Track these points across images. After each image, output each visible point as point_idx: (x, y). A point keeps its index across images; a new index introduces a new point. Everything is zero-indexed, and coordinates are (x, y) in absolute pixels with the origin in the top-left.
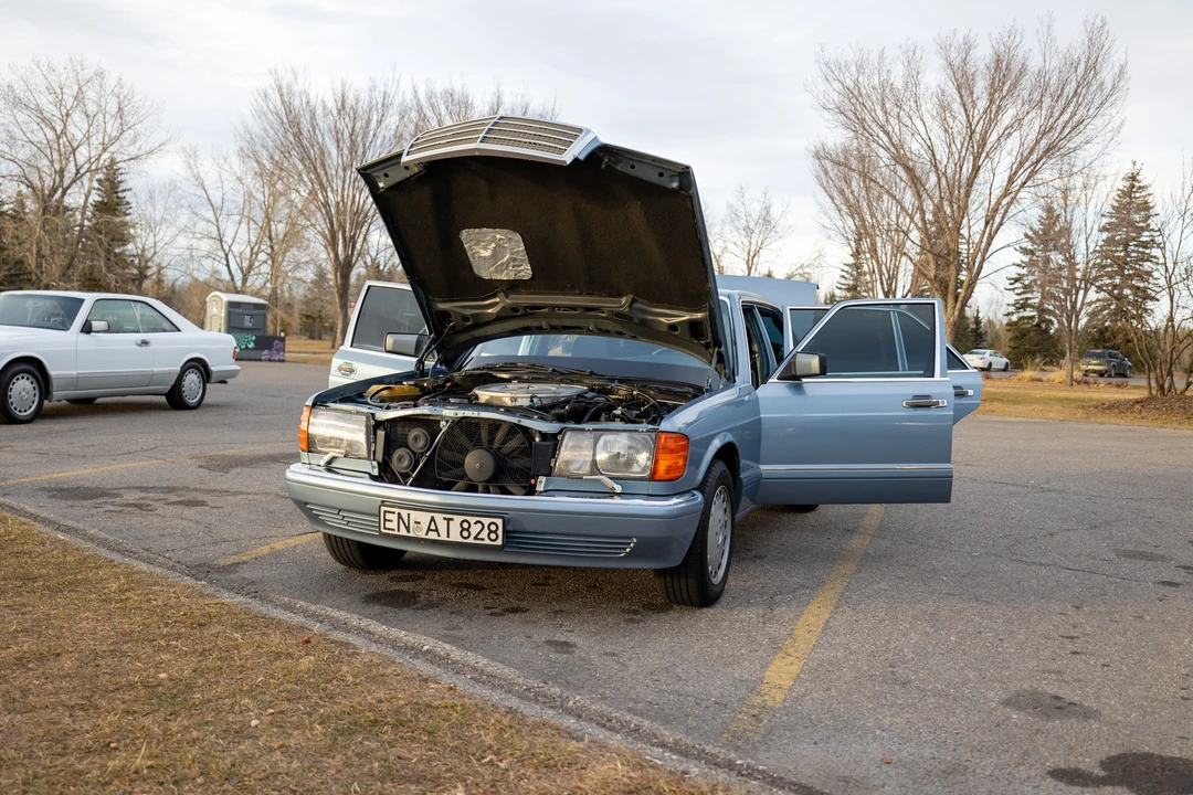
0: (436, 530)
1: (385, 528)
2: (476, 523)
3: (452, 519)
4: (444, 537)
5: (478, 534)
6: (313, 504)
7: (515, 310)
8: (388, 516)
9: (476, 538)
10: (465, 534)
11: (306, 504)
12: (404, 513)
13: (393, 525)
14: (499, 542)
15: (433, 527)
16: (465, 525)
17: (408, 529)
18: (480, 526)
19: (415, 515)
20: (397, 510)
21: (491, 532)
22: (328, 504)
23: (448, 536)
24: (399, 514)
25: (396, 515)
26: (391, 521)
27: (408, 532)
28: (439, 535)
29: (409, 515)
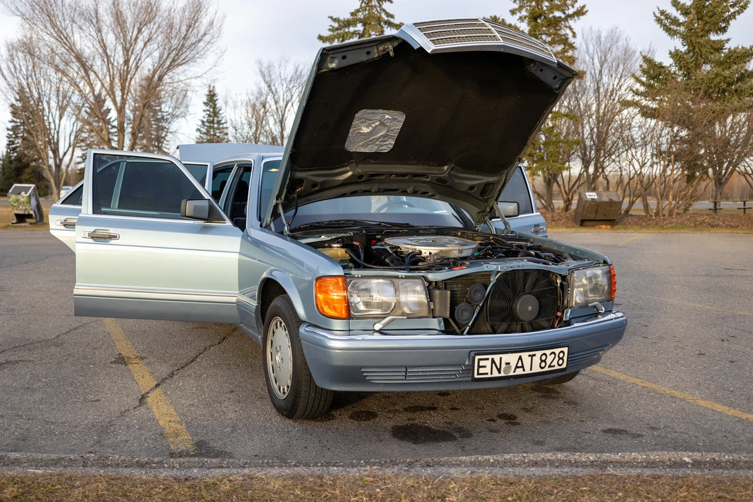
0: (522, 367)
1: (478, 374)
2: (550, 354)
3: (534, 355)
4: (528, 371)
5: (552, 362)
6: (366, 367)
7: (360, 177)
8: (482, 363)
9: (550, 366)
10: (543, 364)
11: (362, 367)
12: (497, 358)
13: (488, 370)
14: (564, 366)
15: (520, 364)
16: (544, 358)
17: (499, 371)
18: (553, 355)
19: (506, 358)
20: (490, 357)
21: (560, 358)
22: (386, 364)
23: (531, 370)
24: (493, 359)
25: (490, 361)
26: (484, 367)
27: (500, 373)
28: (524, 370)
29: (501, 358)
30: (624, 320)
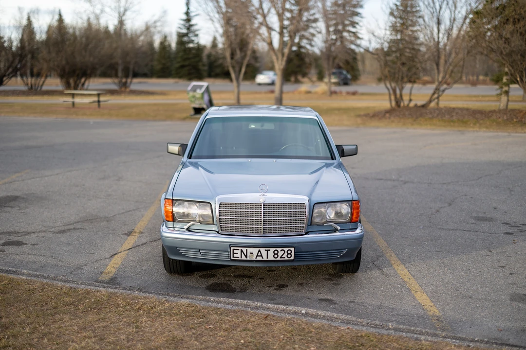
0: (261, 256)
1: (233, 257)
2: (281, 251)
3: (269, 250)
4: (265, 258)
5: (282, 255)
6: (179, 247)
8: (235, 251)
9: (281, 257)
10: (276, 256)
11: (177, 248)
12: (244, 250)
13: (239, 255)
14: (292, 258)
15: (259, 254)
16: (276, 252)
18: (283, 252)
19: (250, 250)
20: (240, 248)
21: (288, 254)
23: (267, 258)
24: (241, 250)
25: (240, 251)
26: (237, 254)
27: (246, 257)
28: (263, 258)
29: (247, 250)
30: (361, 235)
